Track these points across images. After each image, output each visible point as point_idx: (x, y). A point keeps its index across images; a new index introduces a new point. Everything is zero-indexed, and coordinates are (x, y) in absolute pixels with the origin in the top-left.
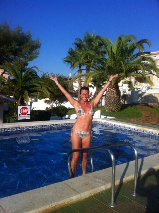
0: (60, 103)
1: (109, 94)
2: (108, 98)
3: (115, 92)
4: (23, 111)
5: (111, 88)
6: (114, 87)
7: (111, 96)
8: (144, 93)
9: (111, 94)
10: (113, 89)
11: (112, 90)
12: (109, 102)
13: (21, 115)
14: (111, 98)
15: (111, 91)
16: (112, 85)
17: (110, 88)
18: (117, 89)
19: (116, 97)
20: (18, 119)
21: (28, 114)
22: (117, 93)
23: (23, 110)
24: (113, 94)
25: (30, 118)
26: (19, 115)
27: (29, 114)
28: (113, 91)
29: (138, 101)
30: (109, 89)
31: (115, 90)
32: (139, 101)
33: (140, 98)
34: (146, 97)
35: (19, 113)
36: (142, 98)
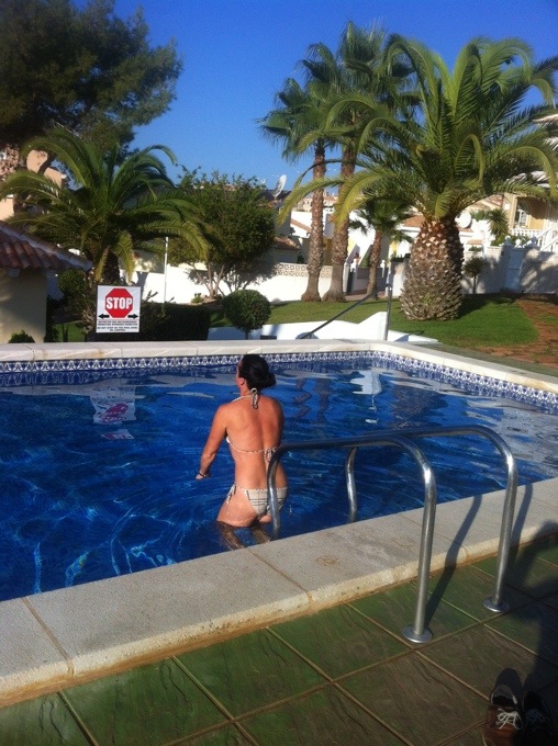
0: (241, 280)
1: (422, 256)
2: (418, 270)
3: (443, 247)
4: (113, 302)
5: (431, 235)
6: (440, 231)
7: (428, 261)
8: (549, 254)
9: (430, 256)
10: (437, 239)
11: (432, 239)
12: (419, 283)
13: (107, 316)
14: (426, 269)
15: (428, 245)
16: (434, 223)
17: (426, 231)
18: (451, 238)
19: (445, 268)
20: (98, 331)
21: (131, 313)
22: (450, 253)
23: (116, 299)
24: (437, 256)
25: (137, 331)
26: (102, 316)
27: (135, 316)
28: (437, 243)
29: (524, 284)
30: (423, 235)
31: (444, 241)
32: (528, 286)
33: (533, 275)
34: (552, 269)
35: (101, 309)
36: (540, 274)
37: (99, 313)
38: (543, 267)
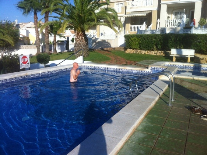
1: (79, 41)
2: (78, 45)
3: (84, 39)
4: (23, 60)
5: (80, 36)
6: (82, 35)
7: (81, 43)
8: (98, 39)
9: (81, 41)
10: (82, 37)
11: (81, 37)
12: (79, 48)
13: (22, 64)
14: (80, 45)
15: (80, 38)
16: (80, 33)
17: (79, 35)
18: (85, 37)
19: (85, 44)
20: (21, 68)
21: (28, 62)
22: (85, 40)
23: (24, 59)
24: (82, 41)
25: (29, 67)
26: (21, 64)
27: (28, 63)
28: (82, 38)
29: (93, 46)
30: (78, 36)
31: (84, 37)
37: (20, 63)
38: (97, 42)
